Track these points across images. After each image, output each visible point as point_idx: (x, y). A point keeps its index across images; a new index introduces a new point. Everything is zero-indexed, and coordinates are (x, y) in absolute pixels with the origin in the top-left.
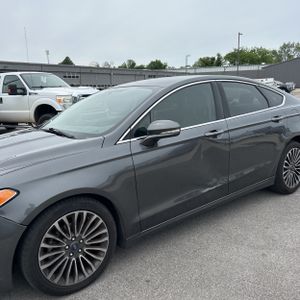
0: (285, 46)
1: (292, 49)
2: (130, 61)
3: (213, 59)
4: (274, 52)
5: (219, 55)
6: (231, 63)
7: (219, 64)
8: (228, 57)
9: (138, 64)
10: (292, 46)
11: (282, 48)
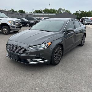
0: (60, 9)
1: (62, 10)
2: (12, 9)
3: (40, 11)
4: (57, 10)
5: (41, 10)
6: (45, 13)
7: (41, 12)
8: (44, 11)
9: (15, 11)
10: (62, 9)
11: (59, 9)
